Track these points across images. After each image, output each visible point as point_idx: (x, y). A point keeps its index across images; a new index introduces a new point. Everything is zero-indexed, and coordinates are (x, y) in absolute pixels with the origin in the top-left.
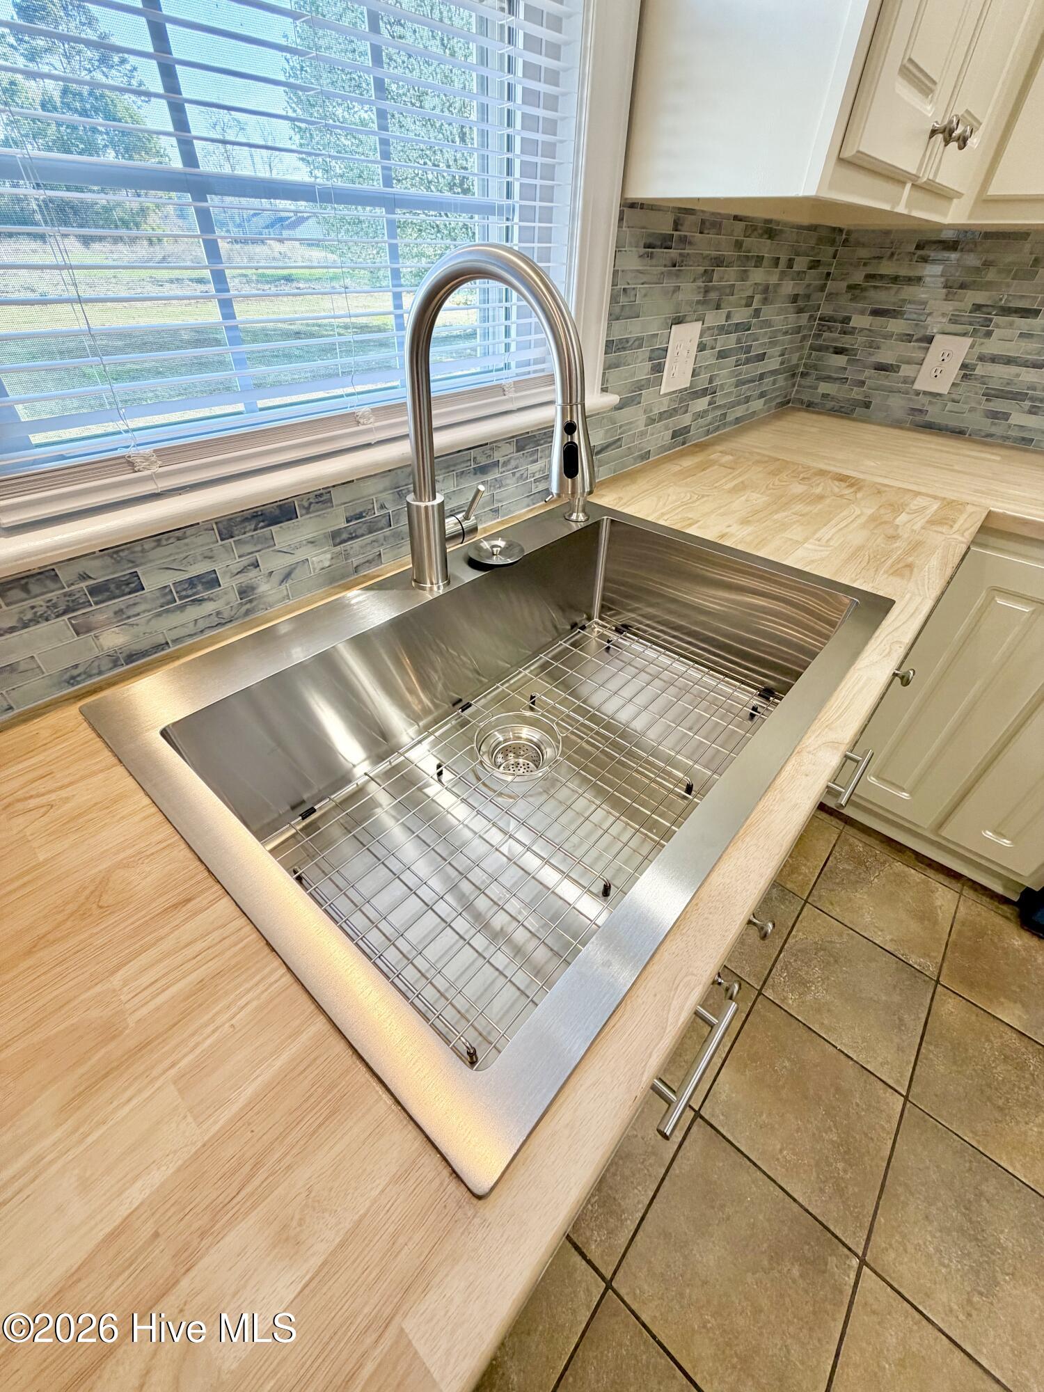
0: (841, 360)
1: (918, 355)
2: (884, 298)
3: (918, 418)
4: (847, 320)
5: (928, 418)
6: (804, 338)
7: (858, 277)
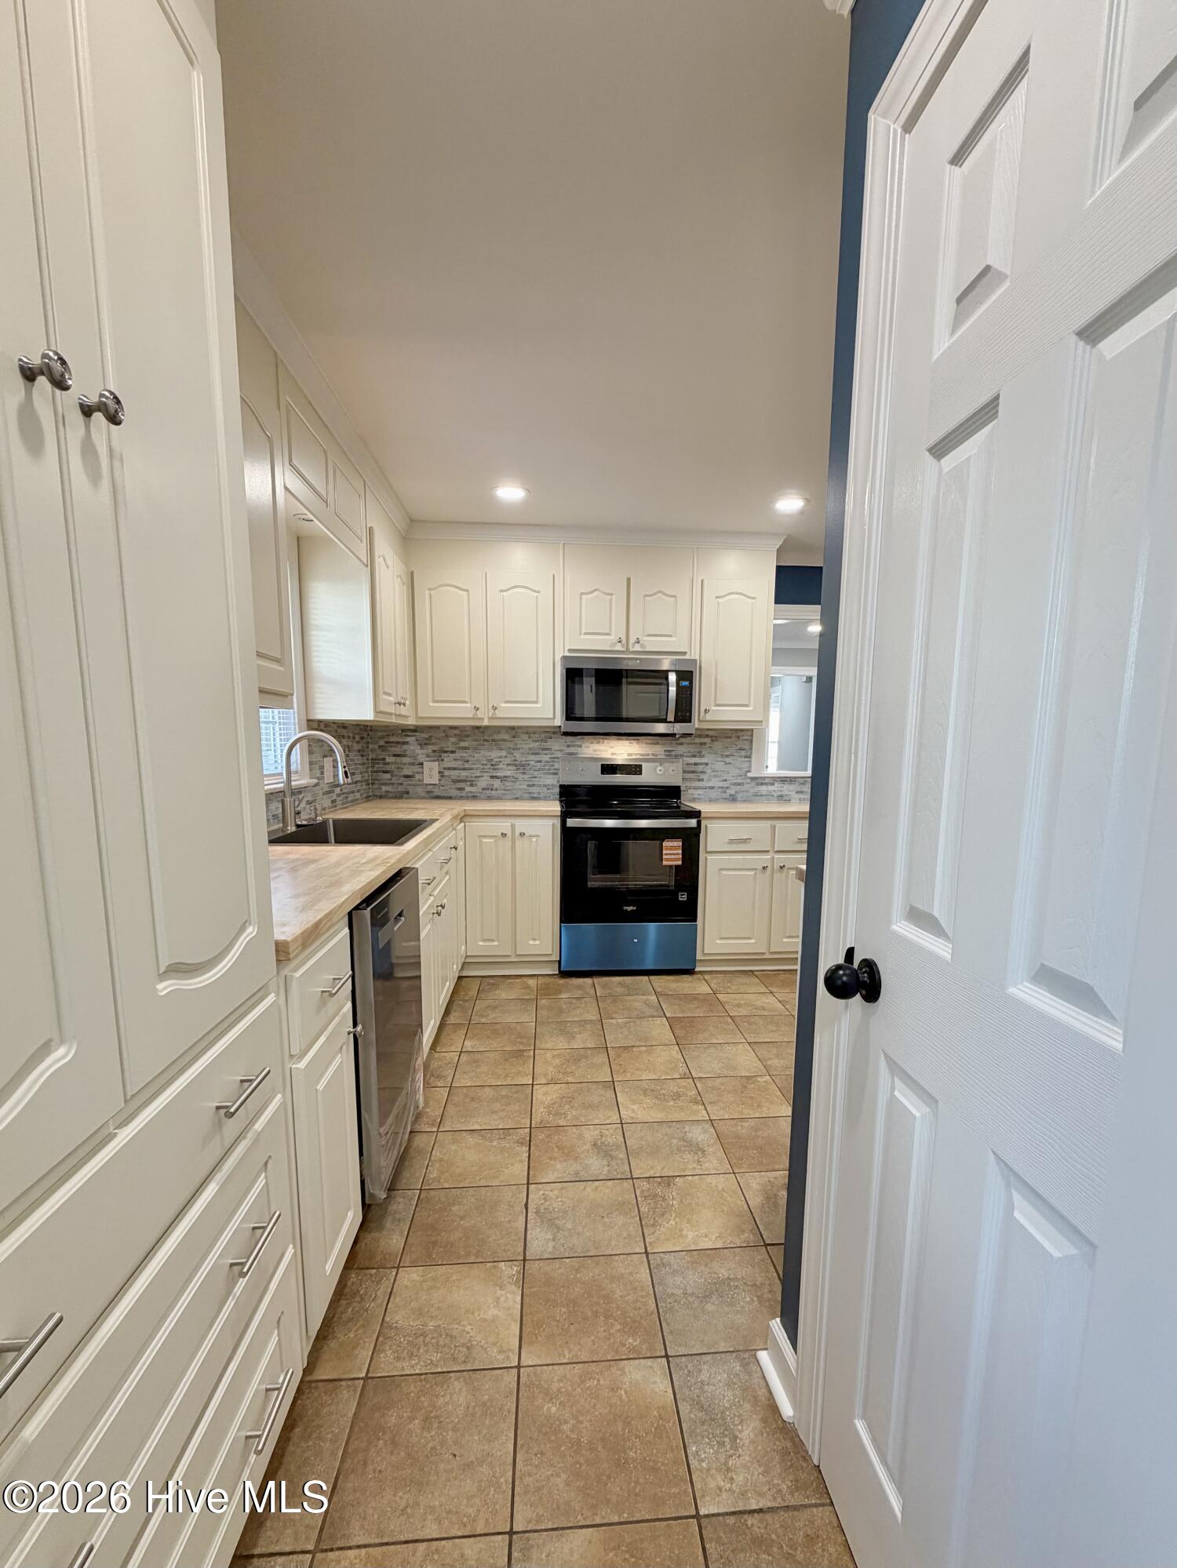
0: (388, 776)
1: (420, 770)
2: (397, 750)
3: (432, 795)
4: (384, 759)
5: (435, 794)
6: (367, 768)
7: (382, 743)
